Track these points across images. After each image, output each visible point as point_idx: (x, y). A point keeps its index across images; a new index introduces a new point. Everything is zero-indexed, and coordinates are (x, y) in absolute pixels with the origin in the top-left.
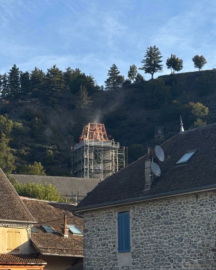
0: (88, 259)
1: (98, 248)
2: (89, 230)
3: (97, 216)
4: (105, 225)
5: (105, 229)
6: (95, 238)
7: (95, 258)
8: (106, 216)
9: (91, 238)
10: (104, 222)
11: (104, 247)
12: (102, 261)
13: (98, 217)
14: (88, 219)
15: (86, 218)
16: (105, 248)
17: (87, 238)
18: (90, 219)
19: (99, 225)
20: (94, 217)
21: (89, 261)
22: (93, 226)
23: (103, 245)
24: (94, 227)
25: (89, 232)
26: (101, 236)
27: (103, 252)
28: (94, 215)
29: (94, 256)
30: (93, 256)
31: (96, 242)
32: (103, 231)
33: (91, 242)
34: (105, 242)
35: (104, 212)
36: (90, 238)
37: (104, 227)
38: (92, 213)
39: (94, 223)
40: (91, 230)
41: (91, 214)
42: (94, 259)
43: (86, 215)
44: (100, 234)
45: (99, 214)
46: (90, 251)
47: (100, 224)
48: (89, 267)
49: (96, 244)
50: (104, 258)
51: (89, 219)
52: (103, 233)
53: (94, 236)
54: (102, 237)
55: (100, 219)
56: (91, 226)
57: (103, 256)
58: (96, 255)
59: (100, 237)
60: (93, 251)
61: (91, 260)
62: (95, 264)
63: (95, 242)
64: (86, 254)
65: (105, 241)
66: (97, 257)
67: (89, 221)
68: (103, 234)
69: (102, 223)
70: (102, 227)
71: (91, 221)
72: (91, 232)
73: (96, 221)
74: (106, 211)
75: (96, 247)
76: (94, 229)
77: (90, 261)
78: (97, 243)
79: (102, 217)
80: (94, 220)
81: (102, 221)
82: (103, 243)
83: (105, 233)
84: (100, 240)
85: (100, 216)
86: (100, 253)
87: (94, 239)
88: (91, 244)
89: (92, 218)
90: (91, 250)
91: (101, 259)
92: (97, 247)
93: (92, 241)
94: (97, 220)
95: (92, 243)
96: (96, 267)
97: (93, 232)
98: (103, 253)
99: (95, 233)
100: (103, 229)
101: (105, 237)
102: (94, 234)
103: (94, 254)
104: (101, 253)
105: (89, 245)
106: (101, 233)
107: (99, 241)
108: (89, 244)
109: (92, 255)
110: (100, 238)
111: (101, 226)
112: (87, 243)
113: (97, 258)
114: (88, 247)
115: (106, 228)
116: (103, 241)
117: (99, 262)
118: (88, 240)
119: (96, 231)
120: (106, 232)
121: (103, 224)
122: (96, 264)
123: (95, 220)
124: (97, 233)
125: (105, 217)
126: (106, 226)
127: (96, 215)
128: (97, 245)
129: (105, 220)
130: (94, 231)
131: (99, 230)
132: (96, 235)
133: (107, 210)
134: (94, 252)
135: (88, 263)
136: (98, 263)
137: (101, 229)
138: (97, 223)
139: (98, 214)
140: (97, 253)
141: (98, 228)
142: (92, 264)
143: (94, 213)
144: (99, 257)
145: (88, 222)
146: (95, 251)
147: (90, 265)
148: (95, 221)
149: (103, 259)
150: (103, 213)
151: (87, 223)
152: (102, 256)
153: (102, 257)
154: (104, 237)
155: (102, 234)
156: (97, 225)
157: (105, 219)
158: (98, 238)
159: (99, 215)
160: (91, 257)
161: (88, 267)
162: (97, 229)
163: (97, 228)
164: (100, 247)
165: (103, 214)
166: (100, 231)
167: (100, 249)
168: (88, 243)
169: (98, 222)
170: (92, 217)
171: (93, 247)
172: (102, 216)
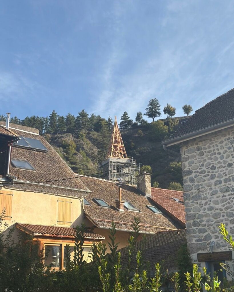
0: (195, 215)
1: (215, 196)
2: (194, 171)
3: (209, 147)
4: (226, 158)
5: (226, 165)
6: (206, 182)
7: (209, 212)
8: (226, 145)
9: (199, 182)
10: (224, 154)
11: (227, 194)
12: (223, 216)
13: (210, 149)
14: (189, 155)
15: (186, 154)
16: (229, 195)
17: (191, 184)
18: (194, 154)
19: (213, 160)
20: (201, 150)
21: (196, 220)
22: (201, 164)
23: (225, 190)
24: (203, 165)
25: (193, 175)
26: (218, 177)
27: (226, 201)
28: (202, 147)
29: (206, 211)
30: (205, 209)
31: (208, 188)
32: (224, 169)
33: (199, 189)
34: (229, 186)
35: (223, 139)
36: (196, 183)
37: (225, 162)
38: (197, 144)
39: (202, 160)
40: (198, 170)
41: (196, 146)
42: (206, 216)
43: (186, 150)
44: (217, 174)
45: (213, 143)
46: (197, 203)
47: (216, 159)
48: (197, 229)
49: (208, 191)
50: (229, 210)
51: (192, 154)
52: (224, 172)
53: (205, 178)
54: (222, 177)
55: (214, 150)
56: (198, 165)
57: (227, 208)
58: (211, 209)
59: (216, 179)
60: (203, 202)
61: (201, 216)
62: (209, 223)
63: (206, 188)
64: (190, 208)
65: (229, 184)
66: (213, 211)
67: (192, 157)
68: (224, 174)
69: (218, 156)
70: (219, 163)
71: (197, 157)
72: (198, 174)
73: (207, 156)
74: (228, 137)
75: (209, 196)
76: (204, 168)
77: (198, 218)
78: (211, 189)
79: (219, 147)
80: (202, 154)
81: (219, 154)
82: (224, 187)
83: (227, 171)
84: (218, 183)
85: (213, 146)
86: (218, 204)
87: (204, 183)
88: (200, 192)
89: (198, 152)
90: (199, 202)
91: (222, 214)
92: (213, 195)
93: (200, 187)
94: (209, 154)
95: (201, 190)
96: (212, 227)
97: (201, 173)
98: (225, 203)
99: (206, 173)
100: (223, 165)
101: (227, 177)
102: (204, 177)
103: (207, 207)
104: (220, 205)
105: (194, 195)
106: (219, 172)
107: (216, 184)
108: (195, 193)
109: (202, 209)
110: (218, 181)
111: (216, 162)
112: (191, 191)
113: (214, 213)
114: (193, 197)
115: (229, 163)
116: (223, 184)
117: (218, 219)
118: (193, 187)
119: (207, 171)
120: (229, 169)
121: (222, 158)
122: (212, 223)
123: (205, 154)
124: (210, 174)
125: (225, 147)
126: (228, 160)
127: (206, 146)
128: (211, 192)
129: (226, 151)
130: (205, 171)
131: (213, 168)
132: (209, 177)
133: (229, 135)
134: (206, 203)
135: (194, 222)
136: (215, 220)
137: (217, 166)
138: (209, 159)
139: (210, 144)
140: (212, 205)
141: (212, 165)
142: (204, 223)
143: (201, 144)
144: (217, 211)
145: (190, 160)
146: (209, 202)
147: (200, 225)
148: (204, 156)
149: (227, 213)
150: (219, 141)
151: (188, 161)
152: (223, 208)
153: (224, 211)
154: (224, 178)
155: (222, 173)
156: (210, 161)
157: (225, 149)
158: (213, 181)
159: (211, 146)
160: (201, 213)
161: (195, 228)
162: (209, 168)
163: (210, 166)
164: (218, 195)
165: (222, 142)
166: (216, 170)
167: (217, 197)
168: (193, 191)
169: (211, 155)
170: (198, 150)
171: (203, 196)
172: (219, 145)
